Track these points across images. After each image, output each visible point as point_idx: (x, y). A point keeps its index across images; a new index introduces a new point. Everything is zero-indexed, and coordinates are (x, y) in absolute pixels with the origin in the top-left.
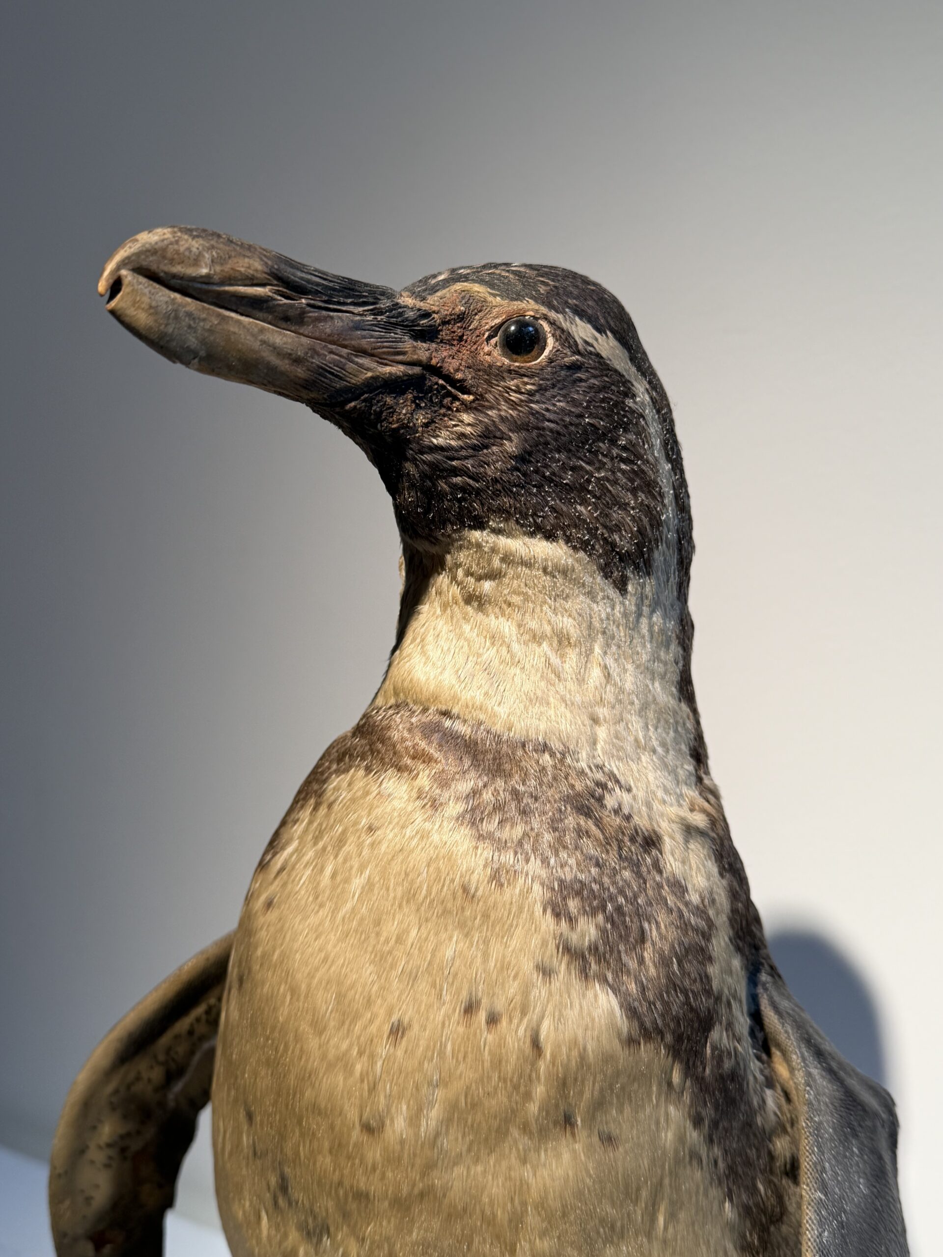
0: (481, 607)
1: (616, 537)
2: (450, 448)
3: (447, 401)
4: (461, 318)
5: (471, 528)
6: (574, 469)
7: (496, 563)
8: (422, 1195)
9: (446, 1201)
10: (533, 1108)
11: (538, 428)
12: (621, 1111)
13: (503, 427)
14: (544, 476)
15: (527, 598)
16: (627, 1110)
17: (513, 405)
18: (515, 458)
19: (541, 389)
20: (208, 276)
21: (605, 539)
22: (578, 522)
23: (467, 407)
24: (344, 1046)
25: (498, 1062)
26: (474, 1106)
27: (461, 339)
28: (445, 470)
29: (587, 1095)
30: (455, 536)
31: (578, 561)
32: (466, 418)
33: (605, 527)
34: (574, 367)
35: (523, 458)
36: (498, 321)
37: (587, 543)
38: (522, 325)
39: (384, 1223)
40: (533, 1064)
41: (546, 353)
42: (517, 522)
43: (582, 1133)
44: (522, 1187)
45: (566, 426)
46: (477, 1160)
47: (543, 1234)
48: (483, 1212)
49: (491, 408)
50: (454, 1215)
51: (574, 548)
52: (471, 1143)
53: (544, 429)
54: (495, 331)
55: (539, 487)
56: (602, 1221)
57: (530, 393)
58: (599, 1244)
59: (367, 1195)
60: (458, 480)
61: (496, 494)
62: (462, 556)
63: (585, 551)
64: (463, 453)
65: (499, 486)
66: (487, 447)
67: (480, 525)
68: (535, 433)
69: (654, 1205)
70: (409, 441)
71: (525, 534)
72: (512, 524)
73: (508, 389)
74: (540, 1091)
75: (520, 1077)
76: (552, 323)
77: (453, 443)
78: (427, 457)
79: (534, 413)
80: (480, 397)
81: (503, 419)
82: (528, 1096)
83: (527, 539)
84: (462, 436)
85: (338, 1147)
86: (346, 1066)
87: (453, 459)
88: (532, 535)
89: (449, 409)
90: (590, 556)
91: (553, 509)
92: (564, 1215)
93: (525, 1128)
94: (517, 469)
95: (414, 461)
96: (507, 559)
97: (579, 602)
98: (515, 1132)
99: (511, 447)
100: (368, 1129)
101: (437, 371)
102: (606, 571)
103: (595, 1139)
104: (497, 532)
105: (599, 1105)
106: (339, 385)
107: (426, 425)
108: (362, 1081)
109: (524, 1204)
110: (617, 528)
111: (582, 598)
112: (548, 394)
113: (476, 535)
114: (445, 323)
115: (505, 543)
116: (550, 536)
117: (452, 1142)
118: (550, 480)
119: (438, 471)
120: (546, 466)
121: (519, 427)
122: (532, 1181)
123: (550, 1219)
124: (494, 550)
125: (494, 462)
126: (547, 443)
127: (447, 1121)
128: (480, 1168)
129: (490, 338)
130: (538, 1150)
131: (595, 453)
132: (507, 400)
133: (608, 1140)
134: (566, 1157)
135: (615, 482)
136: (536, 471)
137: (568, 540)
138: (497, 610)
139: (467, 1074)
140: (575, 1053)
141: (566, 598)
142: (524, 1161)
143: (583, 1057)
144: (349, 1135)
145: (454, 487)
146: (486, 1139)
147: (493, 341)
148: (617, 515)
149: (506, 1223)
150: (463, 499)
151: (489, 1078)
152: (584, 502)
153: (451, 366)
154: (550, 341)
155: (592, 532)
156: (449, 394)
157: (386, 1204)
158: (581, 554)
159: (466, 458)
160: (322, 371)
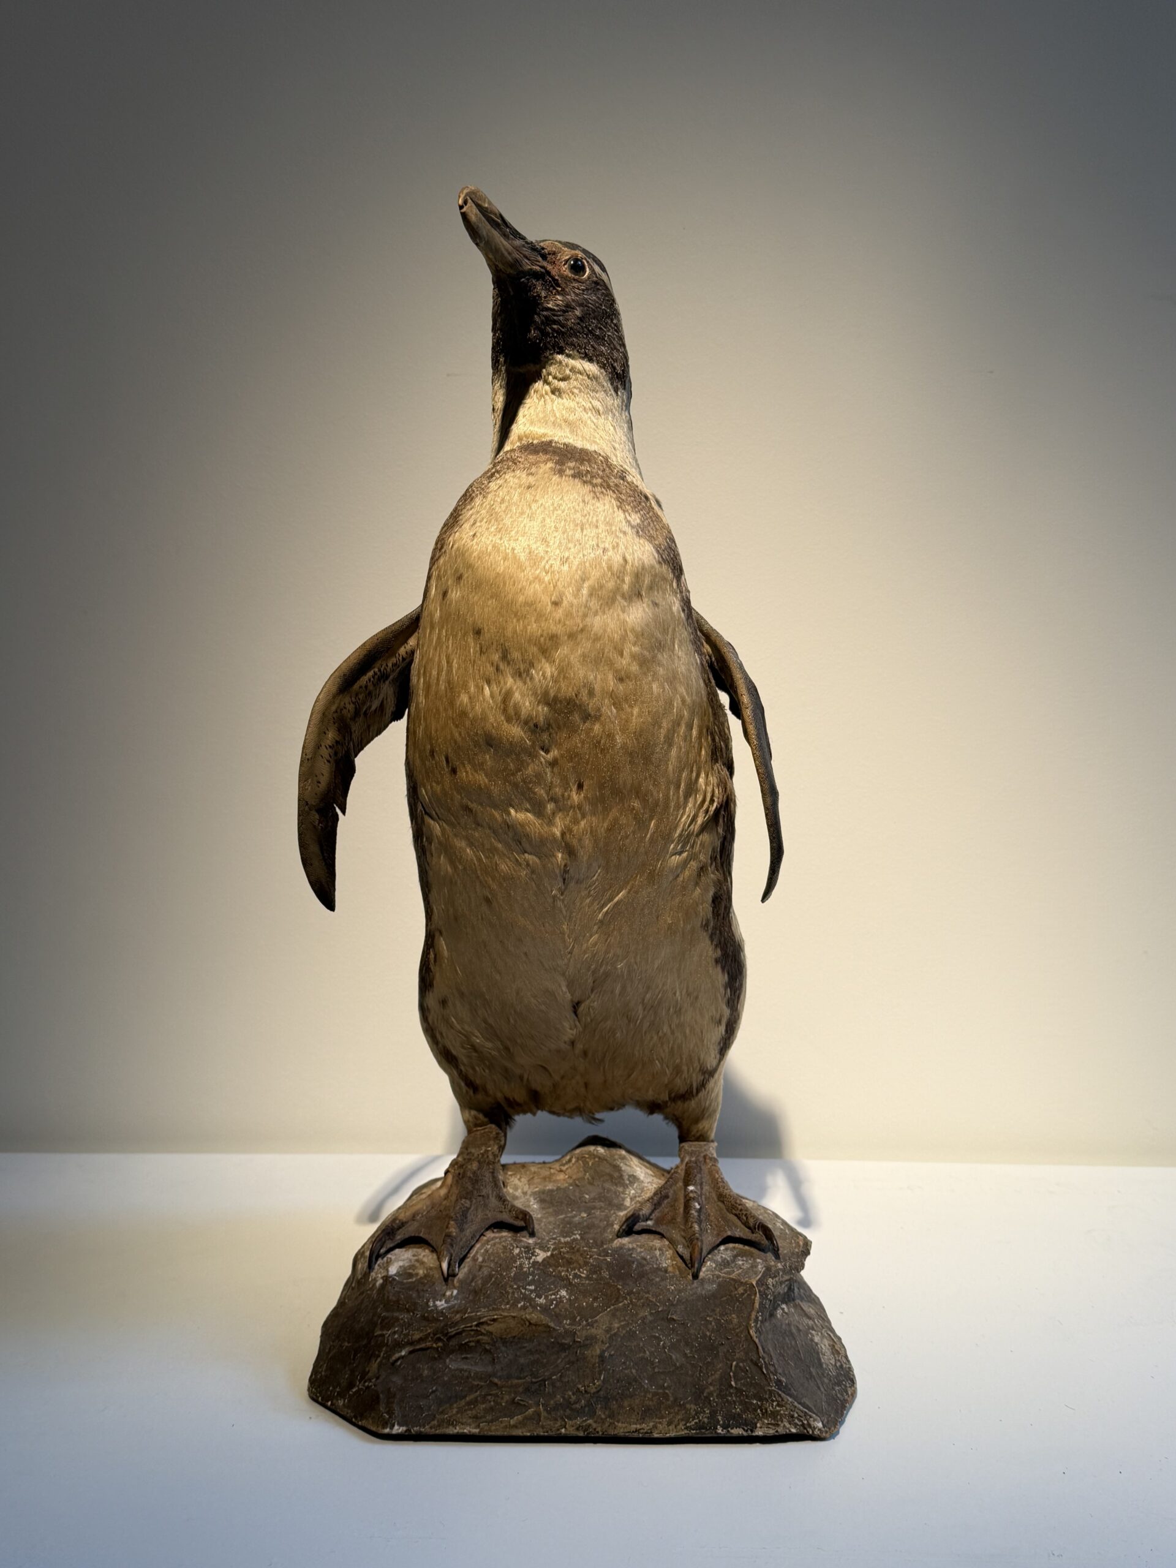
0: (560, 396)
1: (615, 364)
2: (554, 310)
3: (551, 289)
4: (554, 253)
5: (559, 353)
6: (600, 328)
7: (568, 372)
8: (582, 630)
9: (592, 633)
10: (626, 587)
11: (586, 306)
12: (658, 593)
13: (573, 304)
14: (588, 330)
15: (580, 391)
16: (661, 593)
17: (577, 295)
18: (578, 318)
19: (587, 289)
20: (487, 208)
21: (612, 365)
22: (602, 354)
23: (558, 293)
24: (537, 572)
25: (610, 568)
26: (601, 587)
27: (554, 263)
28: (551, 320)
29: (646, 582)
30: (550, 357)
31: (602, 373)
32: (559, 297)
33: (612, 359)
34: (596, 283)
35: (581, 319)
36: (567, 257)
37: (605, 365)
38: (576, 260)
39: (565, 648)
40: (625, 567)
41: (587, 274)
42: (578, 351)
43: (645, 600)
44: (624, 623)
45: (596, 308)
46: (604, 613)
47: (635, 644)
48: (609, 636)
49: (568, 295)
50: (597, 639)
51: (600, 367)
52: (601, 604)
53: (589, 307)
54: (567, 261)
55: (587, 335)
56: (656, 639)
57: (583, 290)
58: (656, 651)
59: (557, 635)
60: (555, 327)
61: (571, 336)
62: (553, 369)
63: (604, 369)
64: (559, 313)
65: (572, 331)
66: (568, 312)
67: (561, 352)
68: (586, 308)
69: (674, 639)
70: (539, 304)
71: (581, 358)
72: (576, 352)
73: (574, 287)
74: (627, 579)
75: (620, 573)
76: (588, 262)
77: (555, 308)
78: (545, 313)
79: (586, 299)
80: (563, 290)
81: (573, 300)
82: (623, 581)
83: (581, 361)
84: (558, 305)
85: (540, 616)
86: (540, 580)
87: (554, 315)
88: (583, 358)
89: (552, 293)
90: (606, 372)
91: (592, 346)
92: (643, 635)
93: (623, 596)
94: (579, 324)
95: (539, 315)
96: (572, 370)
97: (601, 395)
98: (619, 598)
99: (578, 313)
100: (556, 604)
101: (548, 273)
102: (612, 380)
103: (650, 603)
104: (568, 356)
105: (651, 588)
106: (521, 269)
107: (545, 297)
108: (550, 584)
109: (625, 631)
110: (616, 360)
111: (603, 393)
112: (590, 292)
113: (559, 357)
114: (549, 254)
115: (571, 362)
116: (590, 360)
117: (594, 604)
118: (591, 332)
119: (548, 321)
120: (590, 325)
121: (581, 305)
122: (628, 619)
123: (637, 637)
124: (567, 366)
125: (571, 319)
126: (590, 314)
127: (591, 595)
128: (605, 616)
129: (564, 265)
130: (628, 606)
131: (606, 323)
132: (574, 292)
133: (656, 604)
134: (641, 609)
135: (614, 339)
136: (586, 327)
137: (598, 363)
138: (567, 396)
139: (595, 574)
140: (640, 562)
141: (597, 392)
142: (624, 612)
143: (643, 564)
144: (546, 610)
145: (553, 330)
146: (607, 603)
147: (566, 266)
148: (615, 354)
149: (618, 641)
150: (556, 337)
151: (607, 575)
152: (604, 345)
153: (553, 273)
154: (588, 270)
155: (607, 359)
156: (552, 286)
157: (566, 638)
158: (603, 371)
159: (560, 316)
160: (516, 260)
